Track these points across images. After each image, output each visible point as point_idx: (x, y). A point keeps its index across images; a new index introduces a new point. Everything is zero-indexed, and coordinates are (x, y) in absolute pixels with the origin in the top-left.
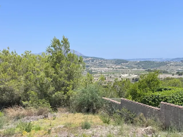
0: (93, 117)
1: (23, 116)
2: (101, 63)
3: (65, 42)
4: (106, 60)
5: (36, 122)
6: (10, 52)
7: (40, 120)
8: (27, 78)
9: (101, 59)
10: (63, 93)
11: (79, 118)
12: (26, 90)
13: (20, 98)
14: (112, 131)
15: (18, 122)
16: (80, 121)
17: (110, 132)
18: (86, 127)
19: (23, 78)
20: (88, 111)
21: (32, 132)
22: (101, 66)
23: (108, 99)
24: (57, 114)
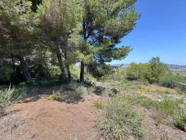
0: (171, 90)
1: (138, 84)
2: (177, 67)
3: (158, 59)
4: (180, 66)
5: (143, 87)
6: (134, 63)
7: (145, 86)
8: (140, 71)
9: (176, 65)
10: (155, 78)
11: (164, 89)
12: (139, 76)
13: (137, 78)
14: (184, 98)
15: (136, 85)
16: (164, 90)
17: (182, 98)
18: (167, 93)
19: (138, 71)
20: (168, 87)
21: (142, 90)
22: (176, 69)
23: (182, 83)
24: (152, 86)
